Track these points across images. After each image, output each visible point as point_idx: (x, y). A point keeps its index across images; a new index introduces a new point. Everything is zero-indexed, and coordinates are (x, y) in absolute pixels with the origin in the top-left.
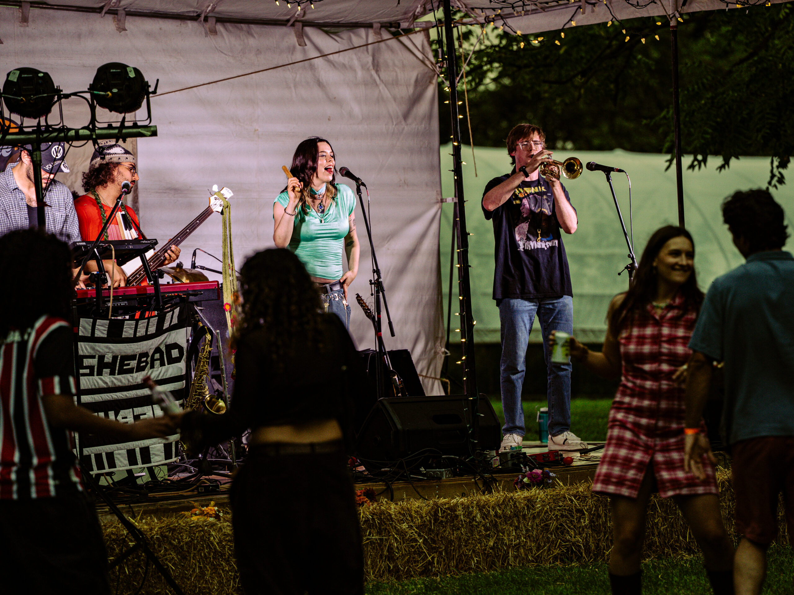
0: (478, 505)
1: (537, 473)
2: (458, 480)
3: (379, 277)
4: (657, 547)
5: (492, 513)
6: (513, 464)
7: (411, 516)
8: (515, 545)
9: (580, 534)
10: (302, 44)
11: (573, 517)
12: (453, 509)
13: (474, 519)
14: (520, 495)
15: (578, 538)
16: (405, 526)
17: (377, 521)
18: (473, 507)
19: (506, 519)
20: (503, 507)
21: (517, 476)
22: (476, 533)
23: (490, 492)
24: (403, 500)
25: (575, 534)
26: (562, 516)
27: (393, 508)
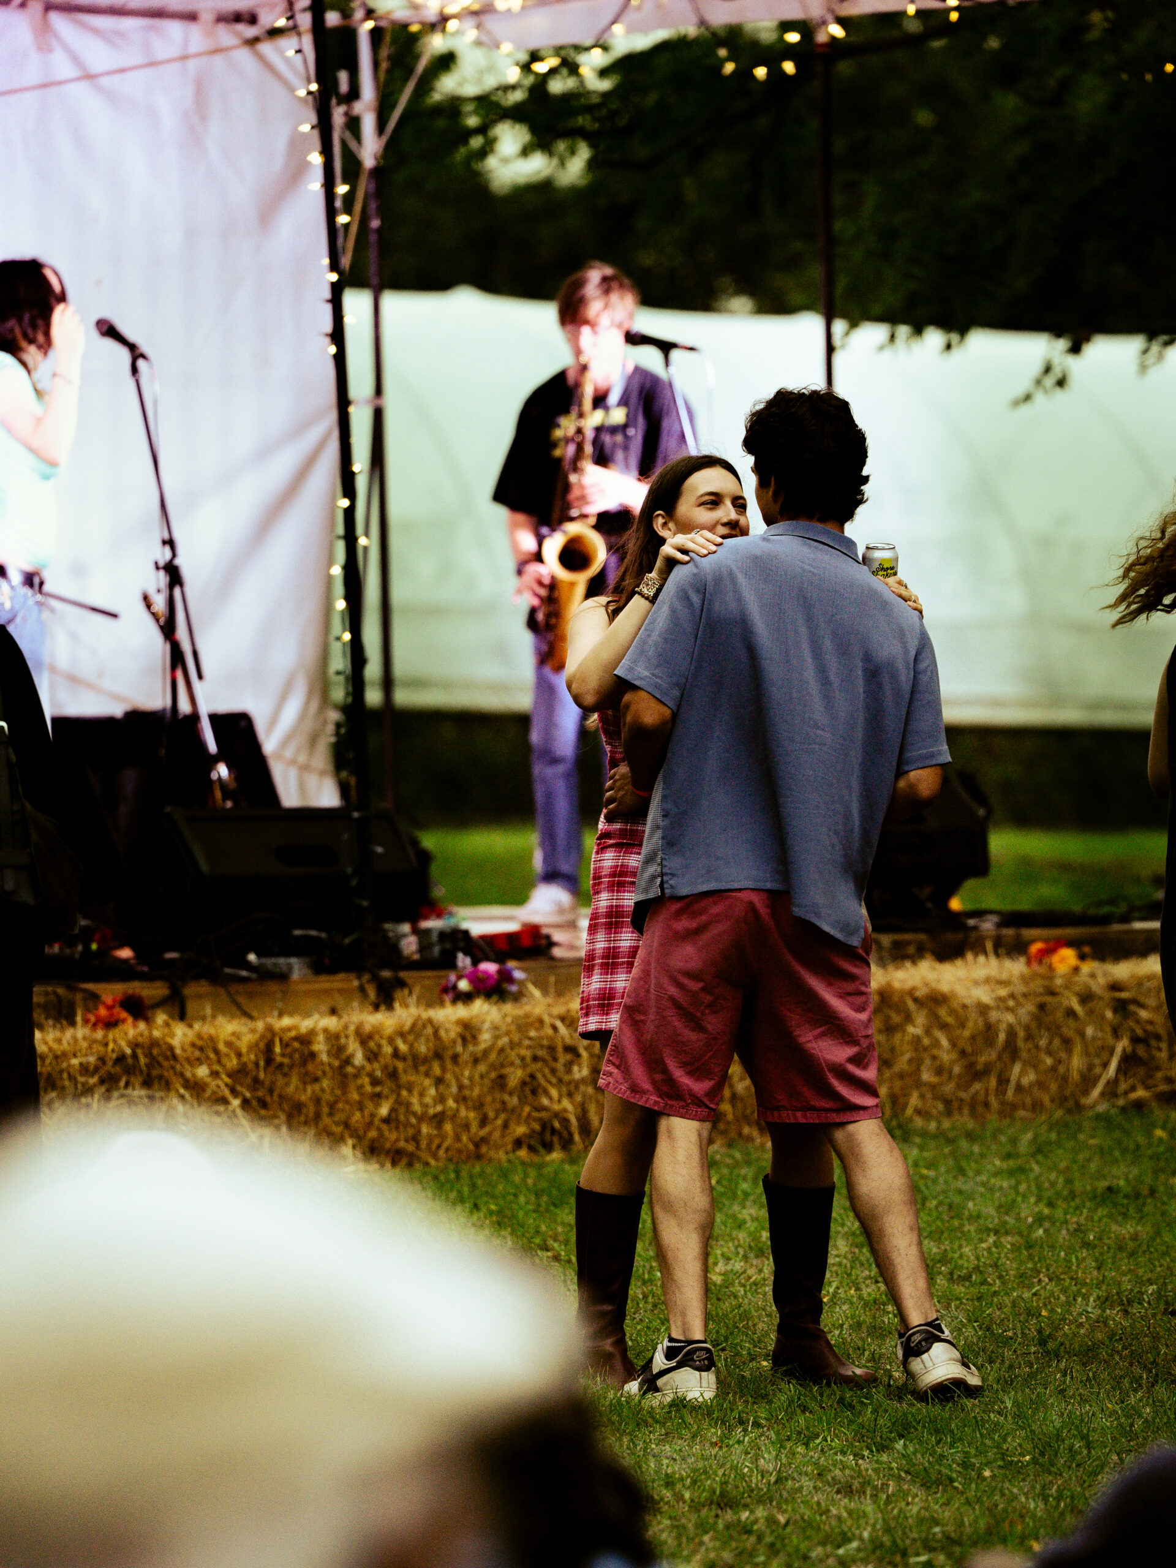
0: (358, 1033)
1: (486, 973)
2: (325, 982)
3: (174, 555)
4: (728, 1123)
5: (388, 1050)
6: (443, 952)
7: (216, 1051)
8: (435, 1116)
9: (570, 1095)
10: (44, 48)
11: (555, 1059)
12: (305, 1040)
13: (348, 1061)
14: (449, 1015)
15: (566, 1104)
16: (202, 1071)
17: (143, 1060)
18: (347, 1037)
19: (417, 1061)
20: (411, 1038)
21: (447, 977)
22: (352, 1087)
23: (390, 1007)
24: (203, 1019)
25: (561, 1096)
26: (535, 1058)
27: (180, 1035)
